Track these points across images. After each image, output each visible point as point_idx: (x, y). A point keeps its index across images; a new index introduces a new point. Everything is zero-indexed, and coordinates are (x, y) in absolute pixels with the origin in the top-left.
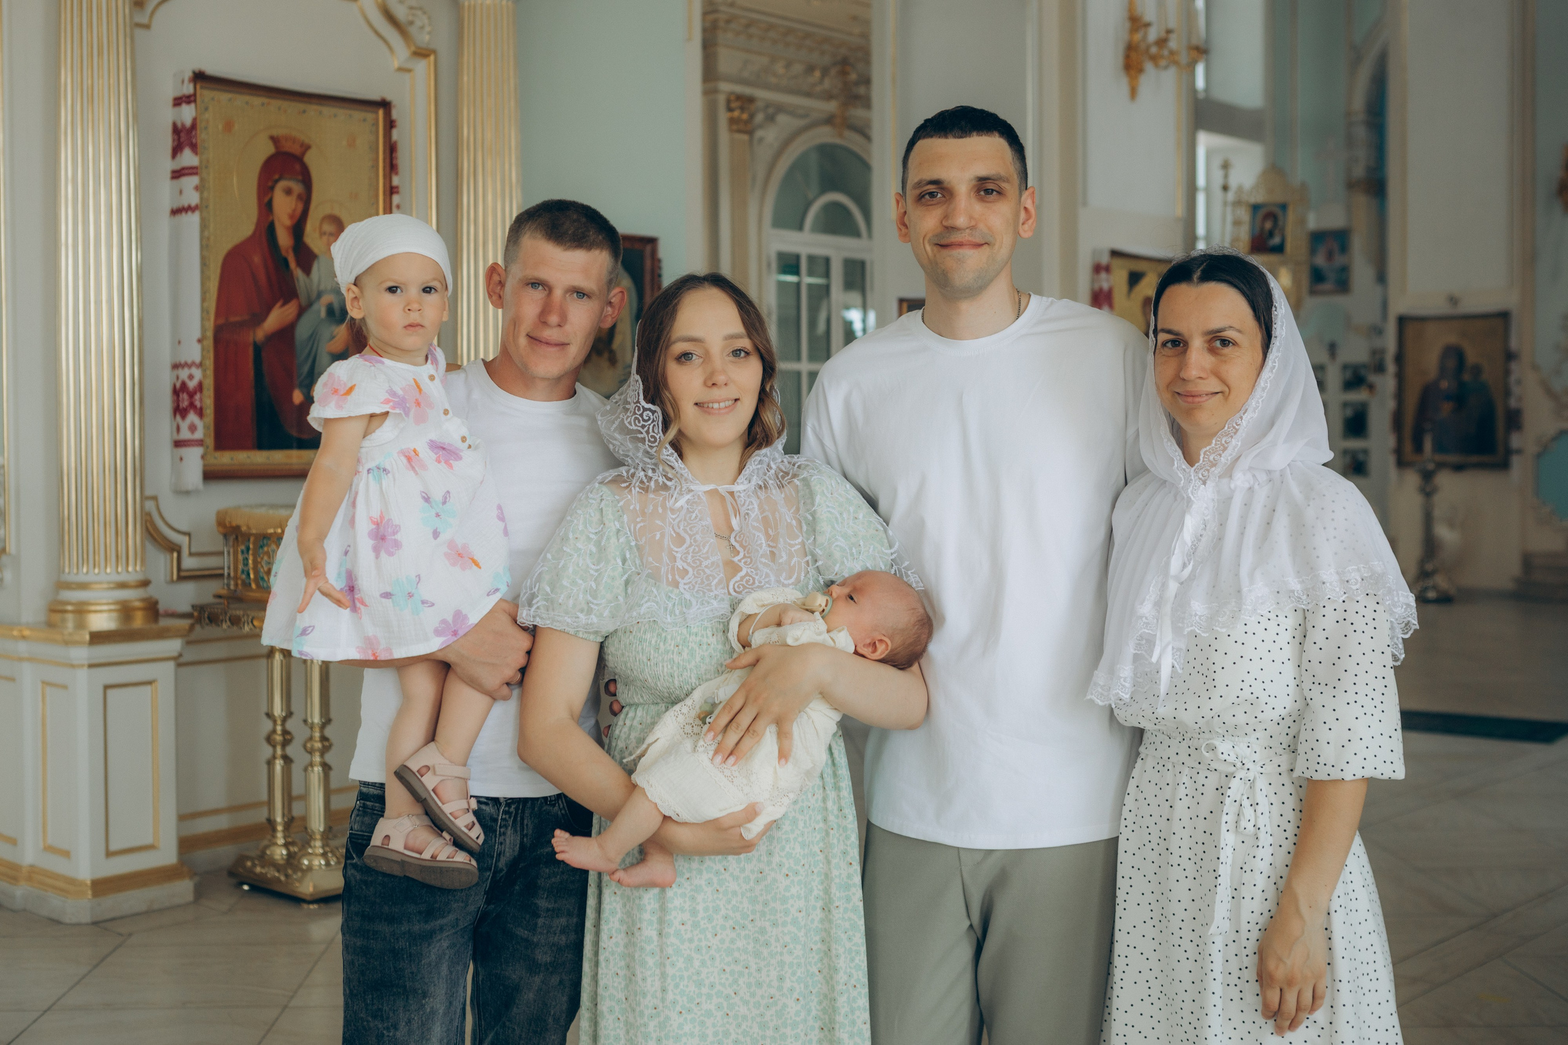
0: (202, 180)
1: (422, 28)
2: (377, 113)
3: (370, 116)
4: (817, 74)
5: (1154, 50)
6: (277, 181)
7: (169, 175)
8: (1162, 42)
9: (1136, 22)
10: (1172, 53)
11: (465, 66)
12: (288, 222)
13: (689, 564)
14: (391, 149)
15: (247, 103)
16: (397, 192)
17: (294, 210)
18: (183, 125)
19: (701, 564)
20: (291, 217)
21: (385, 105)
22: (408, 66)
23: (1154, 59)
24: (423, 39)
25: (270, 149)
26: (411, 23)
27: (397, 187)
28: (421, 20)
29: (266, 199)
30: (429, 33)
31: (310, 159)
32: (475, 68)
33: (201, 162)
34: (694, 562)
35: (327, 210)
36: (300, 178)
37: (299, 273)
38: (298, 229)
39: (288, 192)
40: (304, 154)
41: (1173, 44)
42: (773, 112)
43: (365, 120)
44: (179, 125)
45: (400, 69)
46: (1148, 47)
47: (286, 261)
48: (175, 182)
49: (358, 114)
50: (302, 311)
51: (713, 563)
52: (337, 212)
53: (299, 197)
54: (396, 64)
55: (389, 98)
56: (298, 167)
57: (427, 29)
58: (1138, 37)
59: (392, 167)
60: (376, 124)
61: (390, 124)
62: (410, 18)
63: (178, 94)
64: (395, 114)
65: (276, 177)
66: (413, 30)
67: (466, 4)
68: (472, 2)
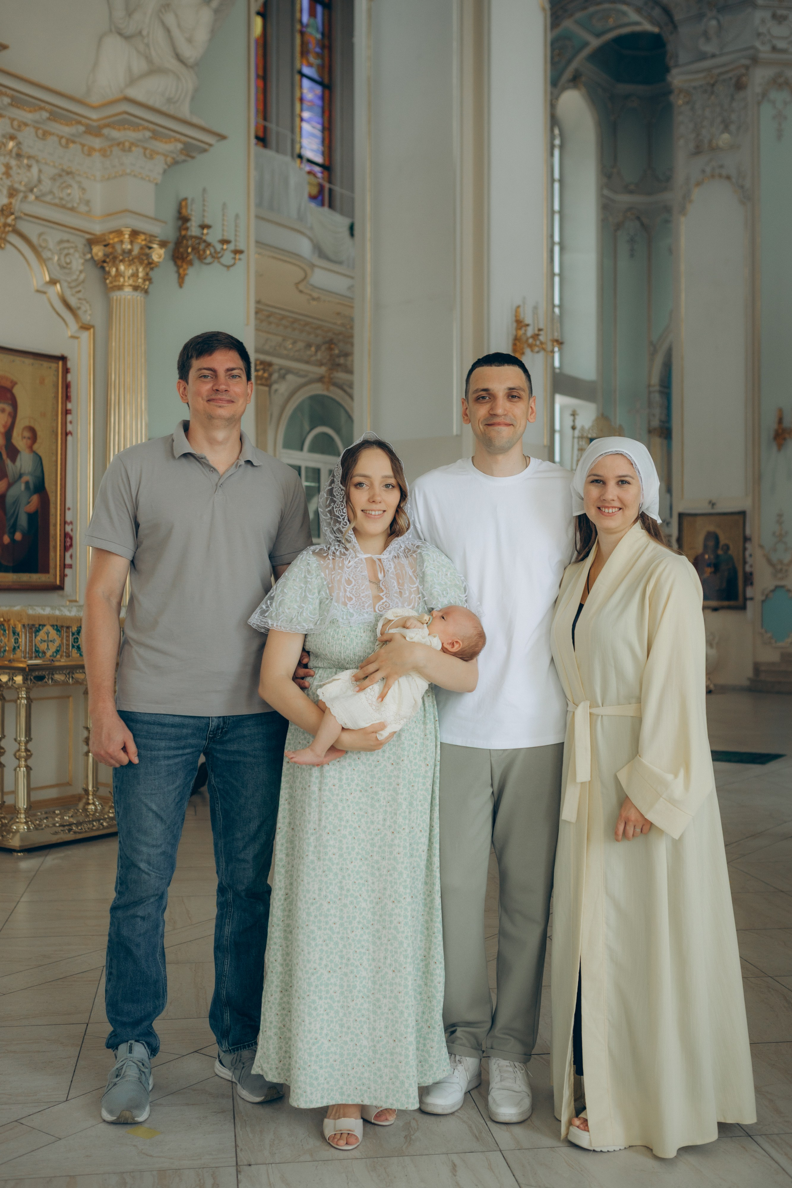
1: (86, 311)
2: (58, 364)
3: (54, 365)
4: (313, 349)
5: (531, 341)
8: (536, 336)
9: (520, 324)
10: (542, 343)
11: (114, 336)
12: (2, 430)
13: (353, 595)
14: (67, 386)
16: (70, 413)
17: (6, 422)
19: (360, 595)
20: (4, 426)
21: (63, 359)
22: (76, 335)
23: (531, 346)
24: (87, 318)
26: (79, 308)
27: (70, 410)
28: (85, 307)
30: (90, 315)
31: (17, 391)
32: (120, 338)
34: (356, 594)
35: (27, 423)
36: (10, 402)
37: (8, 462)
38: (8, 434)
39: (3, 411)
40: (13, 387)
41: (542, 338)
42: (285, 372)
43: (50, 368)
45: (73, 337)
46: (527, 339)
47: (1, 454)
49: (46, 364)
50: (10, 485)
51: (366, 595)
52: (32, 425)
53: (9, 414)
54: (69, 334)
55: (66, 354)
56: (9, 395)
57: (89, 312)
58: (521, 332)
59: (67, 397)
60: (57, 371)
61: (66, 371)
62: (79, 305)
64: (69, 364)
66: (80, 313)
67: (115, 298)
68: (119, 297)
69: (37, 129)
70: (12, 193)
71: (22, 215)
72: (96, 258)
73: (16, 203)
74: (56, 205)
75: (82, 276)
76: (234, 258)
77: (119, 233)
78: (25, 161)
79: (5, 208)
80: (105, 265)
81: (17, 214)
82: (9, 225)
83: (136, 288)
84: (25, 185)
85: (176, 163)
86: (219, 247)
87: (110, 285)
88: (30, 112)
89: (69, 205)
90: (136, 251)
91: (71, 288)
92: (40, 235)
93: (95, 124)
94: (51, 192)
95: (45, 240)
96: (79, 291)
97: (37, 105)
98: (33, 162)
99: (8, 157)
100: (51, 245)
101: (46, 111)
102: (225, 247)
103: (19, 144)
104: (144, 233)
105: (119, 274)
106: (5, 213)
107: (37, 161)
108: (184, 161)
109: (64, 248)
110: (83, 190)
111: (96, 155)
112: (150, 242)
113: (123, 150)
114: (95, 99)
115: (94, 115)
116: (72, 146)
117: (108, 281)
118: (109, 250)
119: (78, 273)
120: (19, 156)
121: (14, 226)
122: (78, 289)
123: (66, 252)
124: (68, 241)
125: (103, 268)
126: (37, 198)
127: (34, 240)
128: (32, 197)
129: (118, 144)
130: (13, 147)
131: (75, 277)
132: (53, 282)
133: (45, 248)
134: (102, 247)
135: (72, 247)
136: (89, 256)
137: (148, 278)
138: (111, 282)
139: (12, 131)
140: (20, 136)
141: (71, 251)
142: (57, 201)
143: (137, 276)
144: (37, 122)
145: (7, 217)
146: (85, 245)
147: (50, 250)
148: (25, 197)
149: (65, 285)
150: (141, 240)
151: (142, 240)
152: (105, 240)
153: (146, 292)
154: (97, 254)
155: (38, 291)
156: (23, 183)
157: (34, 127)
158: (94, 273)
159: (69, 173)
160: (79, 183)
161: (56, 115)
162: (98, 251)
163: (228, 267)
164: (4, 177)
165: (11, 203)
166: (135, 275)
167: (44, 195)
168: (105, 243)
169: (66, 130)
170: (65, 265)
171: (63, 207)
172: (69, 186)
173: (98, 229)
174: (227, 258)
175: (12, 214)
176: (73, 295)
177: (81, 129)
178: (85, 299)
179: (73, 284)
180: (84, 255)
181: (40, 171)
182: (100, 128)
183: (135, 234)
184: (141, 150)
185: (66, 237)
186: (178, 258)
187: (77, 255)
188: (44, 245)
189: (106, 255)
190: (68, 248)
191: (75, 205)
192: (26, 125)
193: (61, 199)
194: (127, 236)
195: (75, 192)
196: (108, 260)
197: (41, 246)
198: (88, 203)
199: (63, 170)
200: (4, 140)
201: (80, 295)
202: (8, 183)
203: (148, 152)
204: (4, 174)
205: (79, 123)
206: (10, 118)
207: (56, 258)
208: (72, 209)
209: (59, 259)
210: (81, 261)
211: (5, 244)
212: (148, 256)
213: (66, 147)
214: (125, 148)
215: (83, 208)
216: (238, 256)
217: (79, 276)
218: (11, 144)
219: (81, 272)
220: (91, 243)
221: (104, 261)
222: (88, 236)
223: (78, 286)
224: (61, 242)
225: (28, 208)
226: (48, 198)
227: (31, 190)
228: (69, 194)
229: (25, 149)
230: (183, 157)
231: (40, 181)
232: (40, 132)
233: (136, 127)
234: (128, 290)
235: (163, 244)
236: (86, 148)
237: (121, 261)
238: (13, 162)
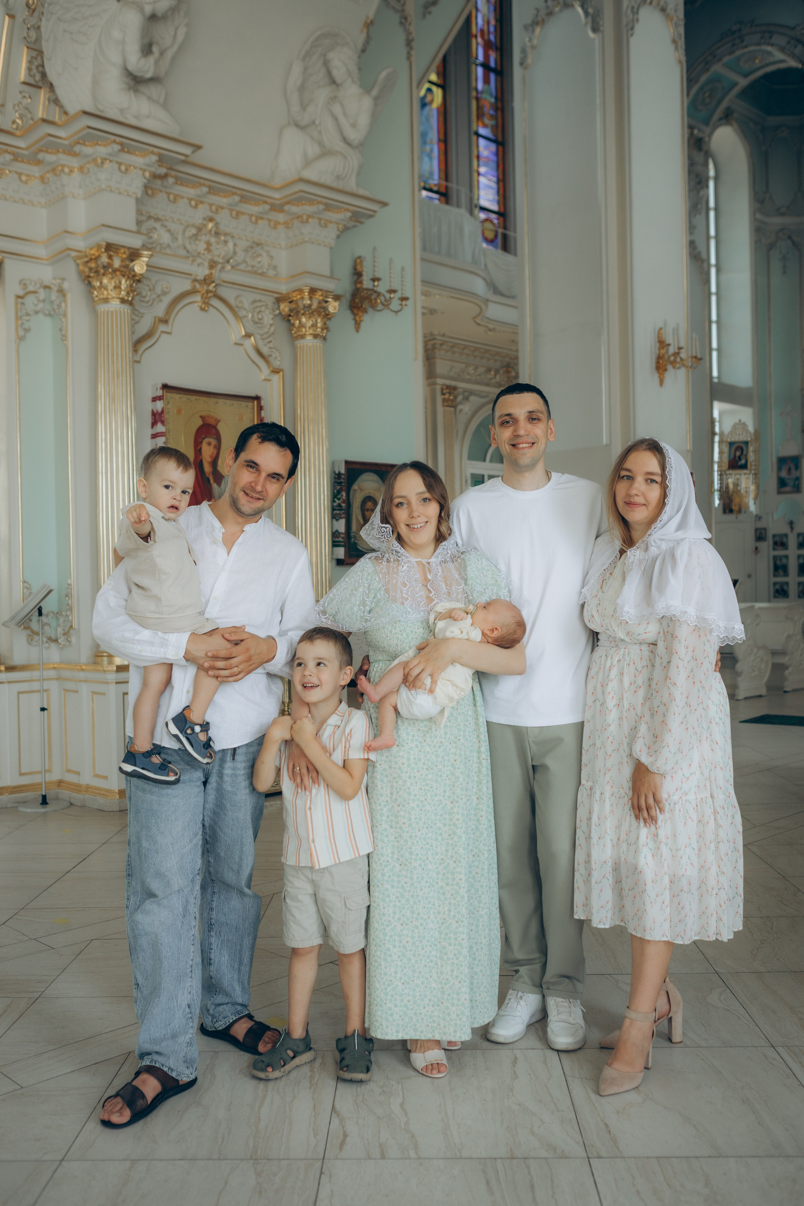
0: (167, 439)
1: (276, 358)
2: (253, 403)
3: (250, 404)
4: (493, 372)
5: (673, 358)
6: (203, 439)
7: (150, 437)
8: (677, 354)
9: (663, 344)
10: (682, 360)
11: (299, 377)
12: (209, 460)
13: (409, 596)
15: (188, 399)
17: (212, 454)
18: (157, 411)
19: (414, 596)
20: (211, 457)
21: (257, 398)
22: (269, 378)
23: (673, 363)
24: (277, 364)
25: (200, 422)
26: (270, 356)
28: (275, 354)
29: (199, 448)
30: (280, 361)
31: (220, 427)
32: (303, 378)
33: (166, 429)
34: (411, 595)
36: (215, 437)
37: (215, 486)
38: (214, 463)
39: (209, 444)
40: (217, 424)
41: (682, 355)
42: (468, 395)
43: (247, 407)
44: (155, 411)
45: (265, 380)
46: (669, 357)
47: (208, 479)
48: (153, 440)
49: (243, 404)
51: (422, 596)
53: (215, 446)
54: (263, 377)
55: (259, 395)
56: (214, 431)
57: (279, 358)
58: (664, 351)
60: (253, 408)
61: (260, 408)
62: (270, 353)
63: (155, 396)
64: (263, 403)
65: (203, 436)
66: (271, 359)
67: (299, 345)
68: (302, 344)
69: (231, 210)
70: (212, 265)
71: (221, 283)
72: (283, 313)
73: (216, 272)
74: (249, 272)
75: (272, 329)
76: (401, 305)
77: (300, 291)
78: (223, 238)
79: (207, 278)
80: (291, 318)
81: (217, 282)
82: (211, 292)
83: (316, 336)
84: (223, 258)
85: (346, 229)
86: (388, 296)
87: (295, 335)
88: (225, 197)
89: (260, 271)
90: (315, 306)
91: (263, 339)
92: (237, 297)
93: (278, 202)
94: (245, 261)
95: (241, 302)
96: (270, 342)
97: (230, 191)
98: (228, 238)
99: (208, 236)
100: (246, 305)
101: (238, 195)
102: (392, 296)
103: (217, 224)
104: (321, 290)
105: (301, 325)
106: (207, 281)
107: (233, 237)
108: (354, 226)
109: (257, 307)
110: (271, 257)
111: (281, 227)
112: (327, 297)
113: (302, 222)
114: (277, 182)
115: (277, 195)
116: (260, 222)
117: (293, 332)
118: (293, 306)
119: (268, 327)
120: (217, 234)
121: (215, 291)
122: (270, 339)
123: (258, 310)
124: (260, 301)
125: (289, 321)
126: (232, 267)
127: (232, 302)
128: (228, 267)
129: (298, 217)
130: (212, 227)
131: (266, 330)
132: (248, 335)
133: (241, 308)
134: (288, 304)
135: (263, 306)
136: (277, 312)
137: (325, 327)
138: (295, 333)
139: (211, 214)
140: (218, 218)
141: (263, 309)
142: (249, 268)
143: (317, 326)
144: (230, 205)
145: (209, 285)
146: (274, 303)
147: (245, 309)
148: (223, 268)
149: (258, 337)
150: (318, 296)
151: (320, 296)
152: (289, 298)
153: (325, 339)
154: (283, 310)
155: (236, 344)
156: (221, 256)
157: (229, 209)
158: (282, 326)
159: (258, 245)
160: (268, 252)
161: (246, 198)
162: (285, 307)
163: (396, 312)
164: (206, 252)
165: (211, 274)
166: (314, 326)
167: (238, 264)
168: (290, 300)
169: (255, 209)
170: (258, 321)
171: (255, 273)
172: (259, 255)
173: (283, 289)
174: (395, 305)
175: (213, 282)
176: (265, 345)
177: (267, 207)
178: (275, 348)
179: (265, 336)
180: (274, 311)
181: (235, 245)
182: (283, 205)
183: (313, 291)
184: (317, 221)
185: (258, 297)
186: (354, 307)
187: (267, 312)
188: (240, 305)
189: (291, 310)
190: (260, 307)
191: (265, 270)
192: (222, 208)
193: (253, 266)
194: (306, 294)
195: (265, 260)
196: (292, 314)
197: (238, 307)
198: (275, 268)
199: (254, 242)
200: (205, 222)
201: (271, 345)
202: (209, 257)
203: (322, 222)
204: (205, 250)
205: (265, 202)
206: (209, 204)
207: (250, 315)
208: (262, 274)
209: (253, 316)
210: (271, 316)
211: (208, 307)
212: (325, 309)
213: (256, 223)
214: (303, 219)
215: (271, 273)
216: (404, 303)
217: (269, 329)
218: (210, 225)
219: (271, 325)
220: (279, 300)
221: (290, 316)
222: (276, 295)
223: (270, 336)
224: (254, 301)
225: (226, 276)
226: (242, 267)
227: (228, 262)
228: (260, 262)
229: (222, 228)
230: (353, 224)
231: (235, 253)
232: (234, 213)
233: (311, 202)
234: (309, 338)
235: (337, 298)
236: (272, 223)
237: (303, 314)
238: (213, 240)
